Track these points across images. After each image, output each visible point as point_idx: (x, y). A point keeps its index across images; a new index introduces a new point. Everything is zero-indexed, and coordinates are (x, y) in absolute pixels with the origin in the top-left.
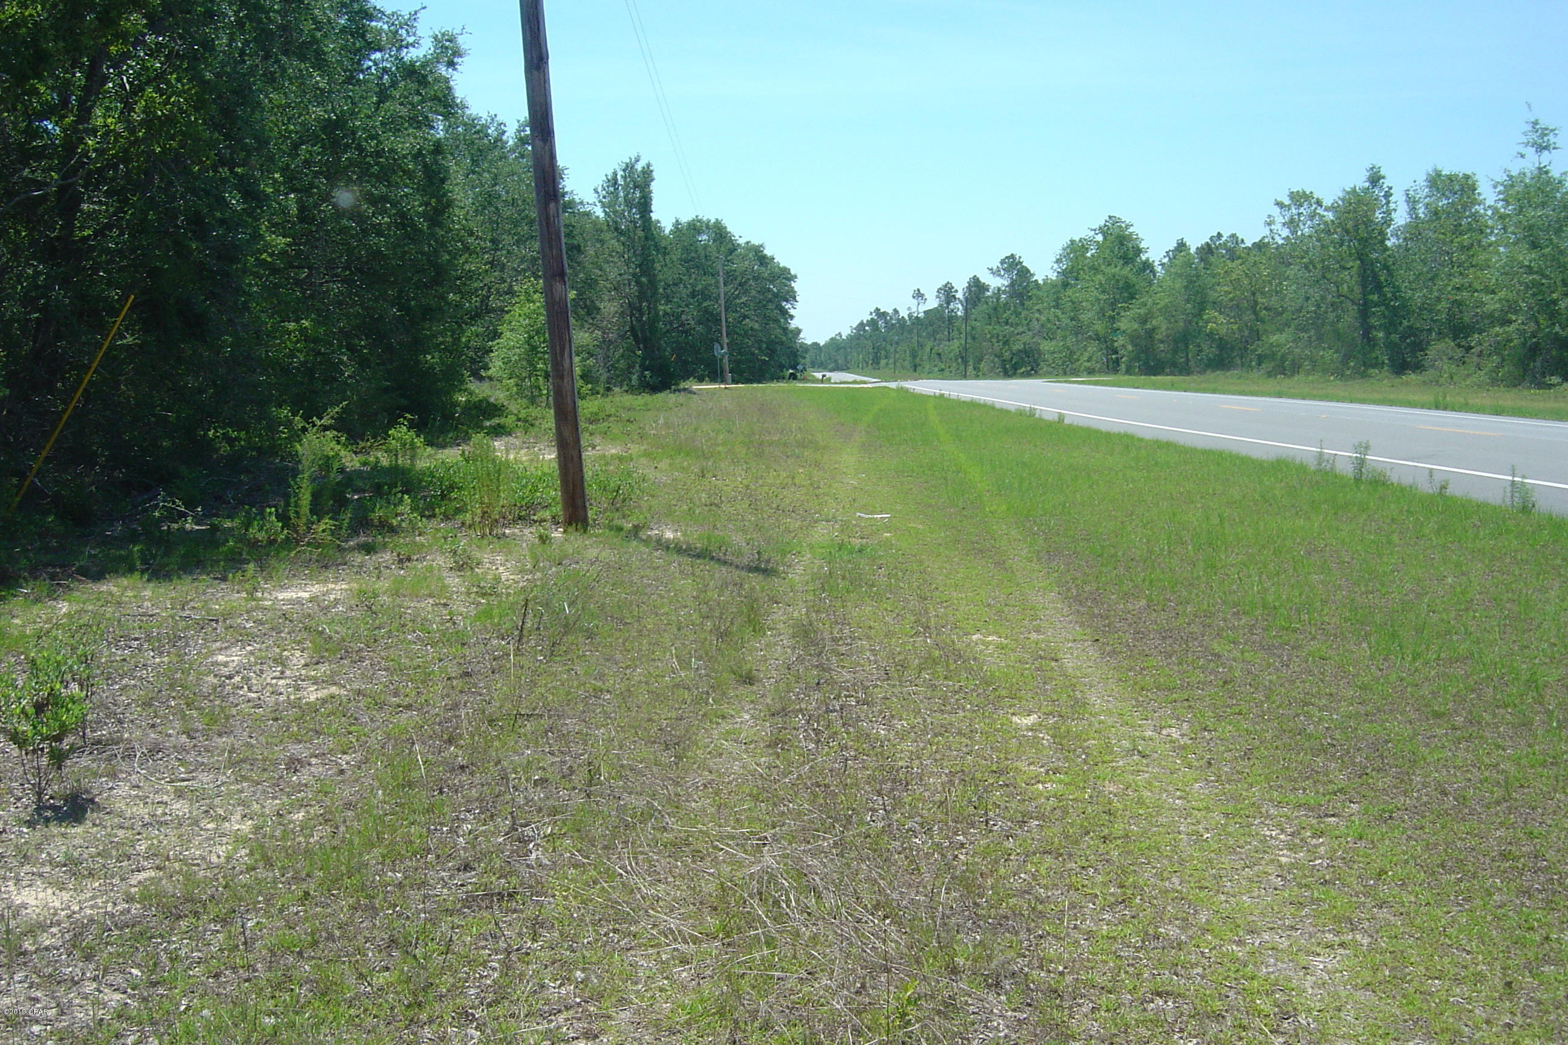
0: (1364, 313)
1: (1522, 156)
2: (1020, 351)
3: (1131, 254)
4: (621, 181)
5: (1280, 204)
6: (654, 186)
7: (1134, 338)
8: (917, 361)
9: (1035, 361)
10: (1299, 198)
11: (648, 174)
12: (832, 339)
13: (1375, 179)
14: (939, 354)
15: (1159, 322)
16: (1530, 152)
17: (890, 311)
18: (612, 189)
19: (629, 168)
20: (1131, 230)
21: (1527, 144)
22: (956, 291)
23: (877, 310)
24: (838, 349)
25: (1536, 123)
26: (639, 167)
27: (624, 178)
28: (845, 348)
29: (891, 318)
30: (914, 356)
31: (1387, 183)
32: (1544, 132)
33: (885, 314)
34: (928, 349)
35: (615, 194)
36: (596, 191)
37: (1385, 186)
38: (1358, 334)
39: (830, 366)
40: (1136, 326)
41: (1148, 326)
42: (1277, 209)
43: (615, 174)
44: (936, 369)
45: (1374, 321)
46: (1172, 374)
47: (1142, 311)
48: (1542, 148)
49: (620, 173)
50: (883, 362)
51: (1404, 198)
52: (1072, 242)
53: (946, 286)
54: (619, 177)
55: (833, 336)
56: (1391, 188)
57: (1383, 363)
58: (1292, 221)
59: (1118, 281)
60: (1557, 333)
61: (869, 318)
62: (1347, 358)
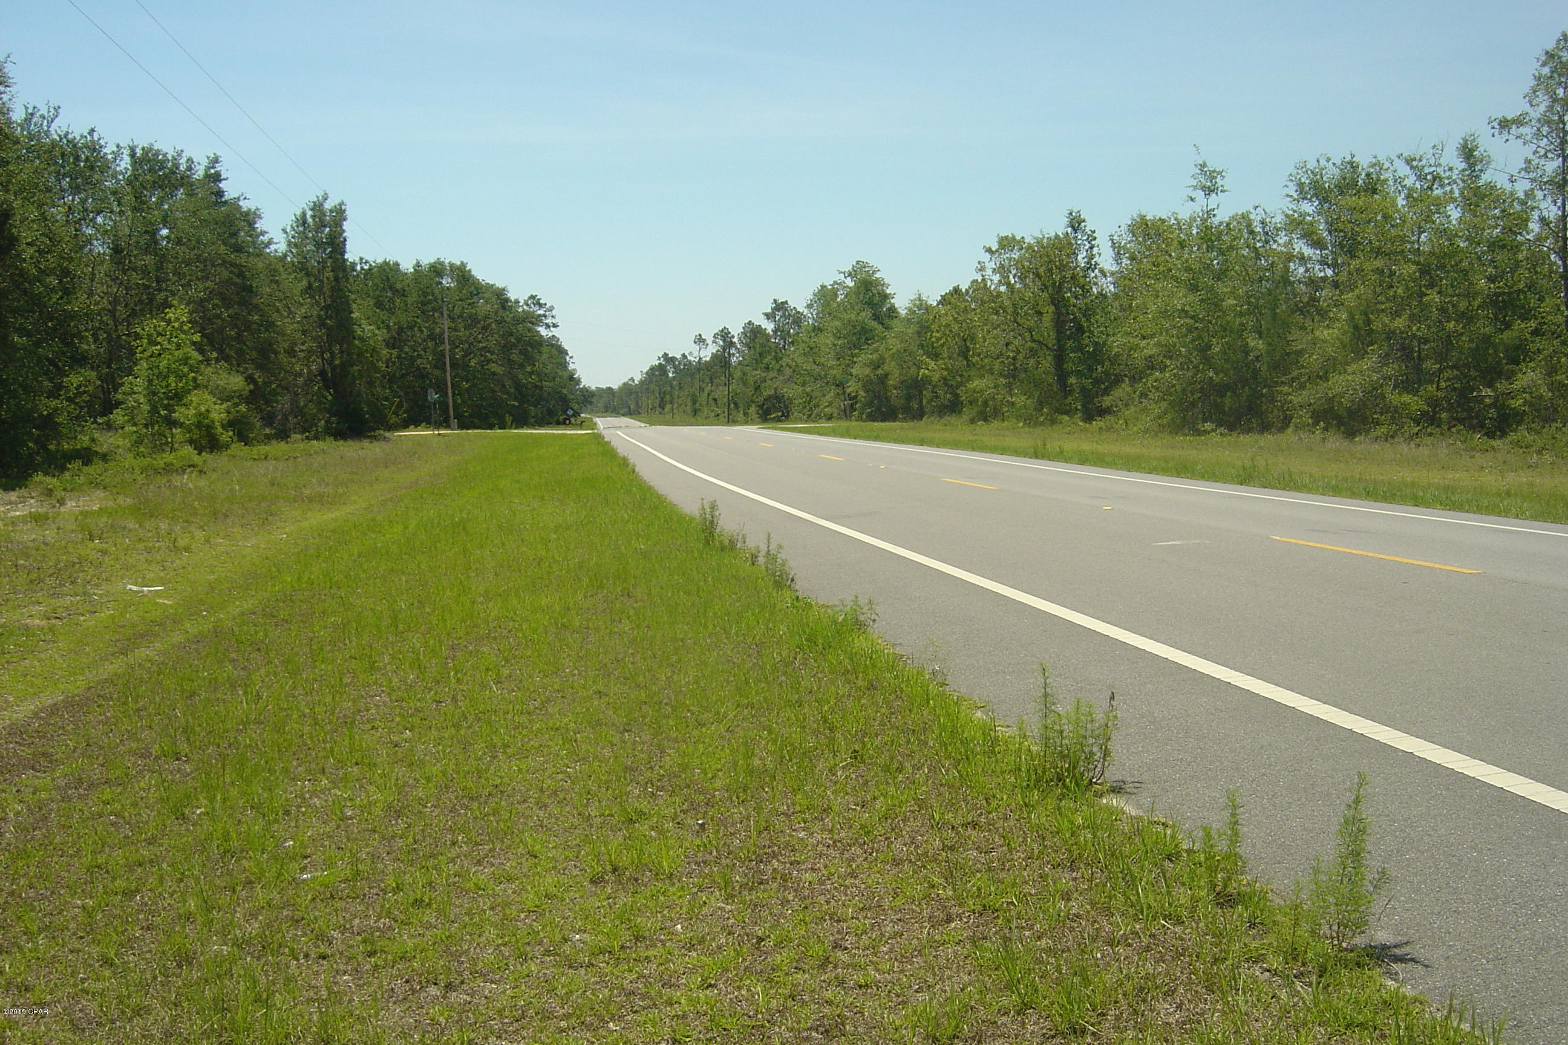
0: (1060, 359)
1: (1192, 200)
2: (770, 396)
3: (877, 299)
4: (310, 220)
5: (989, 250)
6: (346, 226)
7: (867, 385)
8: (697, 406)
9: (786, 407)
10: (1007, 243)
11: (340, 214)
12: (625, 384)
13: (1076, 223)
14: (715, 400)
15: (890, 367)
16: (1199, 194)
17: (679, 356)
18: (301, 229)
19: (317, 207)
20: (877, 275)
21: (1195, 188)
22: (733, 337)
23: (666, 355)
24: (631, 394)
25: (1204, 165)
26: (328, 205)
27: (313, 217)
28: (637, 393)
29: (680, 363)
30: (694, 402)
31: (1089, 226)
32: (1212, 175)
33: (673, 359)
34: (706, 392)
35: (303, 235)
36: (285, 231)
37: (1087, 229)
38: (1051, 379)
39: (622, 412)
40: (867, 371)
41: (880, 372)
42: (988, 255)
43: (304, 214)
44: (713, 414)
45: (1069, 366)
46: (904, 420)
47: (875, 356)
48: (1209, 191)
49: (309, 213)
50: (668, 407)
51: (1110, 243)
52: (823, 287)
53: (722, 331)
54: (308, 216)
55: (626, 380)
56: (1094, 232)
57: (1076, 409)
58: (1002, 266)
59: (854, 326)
60: (1211, 378)
61: (657, 363)
62: (1041, 404)
